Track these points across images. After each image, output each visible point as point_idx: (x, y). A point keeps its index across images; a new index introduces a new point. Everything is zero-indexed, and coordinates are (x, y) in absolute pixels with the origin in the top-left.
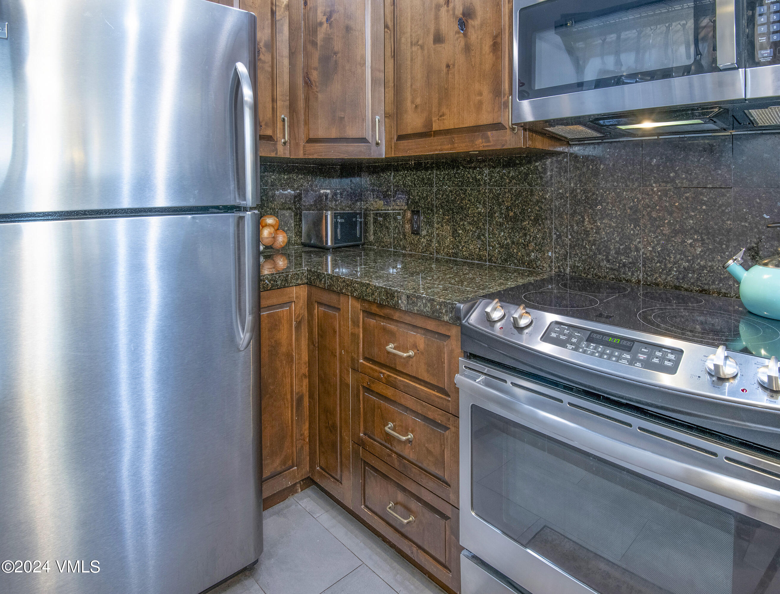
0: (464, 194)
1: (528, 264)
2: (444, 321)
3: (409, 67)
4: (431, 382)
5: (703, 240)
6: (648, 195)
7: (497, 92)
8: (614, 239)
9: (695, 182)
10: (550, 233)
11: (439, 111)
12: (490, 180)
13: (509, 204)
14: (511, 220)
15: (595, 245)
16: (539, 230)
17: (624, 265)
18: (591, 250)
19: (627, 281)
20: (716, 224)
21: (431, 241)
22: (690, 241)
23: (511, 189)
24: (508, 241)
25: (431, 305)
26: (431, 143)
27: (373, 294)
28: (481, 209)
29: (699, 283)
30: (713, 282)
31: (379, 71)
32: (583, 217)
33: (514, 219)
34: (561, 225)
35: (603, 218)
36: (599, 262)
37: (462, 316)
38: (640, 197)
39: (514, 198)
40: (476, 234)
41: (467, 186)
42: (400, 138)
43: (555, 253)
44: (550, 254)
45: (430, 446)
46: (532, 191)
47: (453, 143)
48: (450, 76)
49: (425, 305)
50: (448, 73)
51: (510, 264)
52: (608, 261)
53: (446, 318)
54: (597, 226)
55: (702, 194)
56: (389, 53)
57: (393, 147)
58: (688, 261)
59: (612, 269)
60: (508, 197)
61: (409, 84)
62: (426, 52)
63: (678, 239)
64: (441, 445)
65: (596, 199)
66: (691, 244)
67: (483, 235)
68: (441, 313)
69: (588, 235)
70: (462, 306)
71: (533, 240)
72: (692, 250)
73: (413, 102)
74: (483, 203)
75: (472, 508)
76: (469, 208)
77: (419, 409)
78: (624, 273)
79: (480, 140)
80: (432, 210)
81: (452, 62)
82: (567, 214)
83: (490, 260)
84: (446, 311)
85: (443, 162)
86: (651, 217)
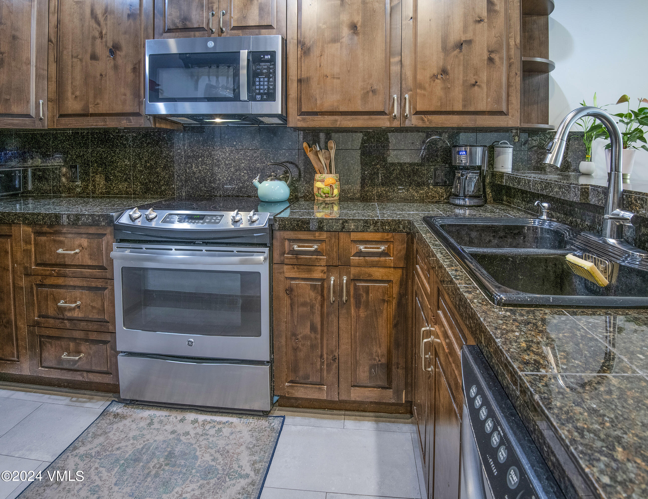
0: (114, 153)
1: (160, 193)
2: (102, 226)
3: (70, 71)
4: (93, 264)
5: (248, 173)
6: (224, 153)
7: (137, 95)
8: (208, 175)
9: (245, 147)
10: (173, 174)
11: (94, 101)
12: (134, 144)
13: (147, 159)
14: (148, 168)
15: (198, 179)
16: (166, 173)
17: (214, 188)
18: (196, 182)
19: (215, 196)
20: (253, 165)
21: (87, 185)
22: (243, 174)
23: (148, 150)
24: (147, 181)
25: (92, 218)
26: (88, 121)
27: (44, 219)
28: (127, 162)
29: (247, 193)
30: (252, 192)
31: (43, 70)
32: (192, 165)
33: (151, 167)
34: (179, 170)
35: (202, 165)
36: (201, 188)
37: (115, 219)
38: (220, 153)
39: (150, 155)
40: (124, 178)
41: (117, 148)
42: (61, 116)
43: (177, 185)
44: (173, 186)
45: (94, 304)
46: (161, 151)
47: (106, 122)
48: (103, 81)
49: (88, 219)
50: (101, 80)
51: (148, 195)
52: (205, 187)
53: (103, 224)
54: (200, 169)
55: (247, 152)
56: (52, 58)
57: (55, 122)
58: (242, 183)
59: (207, 191)
60: (146, 155)
61: (70, 82)
62: (84, 63)
63: (238, 173)
64: (102, 300)
65: (199, 155)
66: (243, 176)
67: (129, 178)
68: (100, 221)
69: (194, 175)
70: (114, 214)
71: (163, 179)
72: (244, 178)
73: (73, 94)
74: (129, 158)
75: (124, 326)
76: (118, 162)
77: (85, 284)
78: (213, 192)
79: (125, 121)
80: (88, 165)
81: (104, 73)
82: (182, 164)
83: (134, 194)
84: (103, 220)
85: (97, 132)
86: (225, 163)
